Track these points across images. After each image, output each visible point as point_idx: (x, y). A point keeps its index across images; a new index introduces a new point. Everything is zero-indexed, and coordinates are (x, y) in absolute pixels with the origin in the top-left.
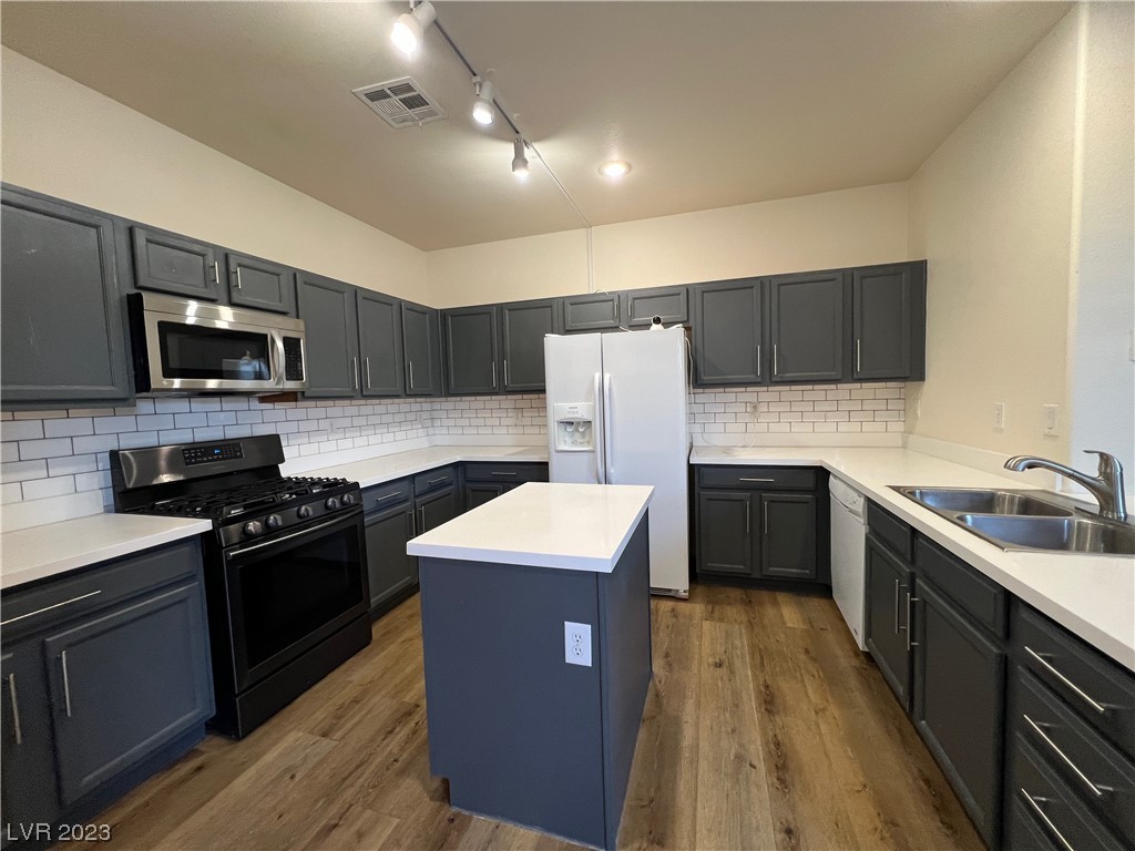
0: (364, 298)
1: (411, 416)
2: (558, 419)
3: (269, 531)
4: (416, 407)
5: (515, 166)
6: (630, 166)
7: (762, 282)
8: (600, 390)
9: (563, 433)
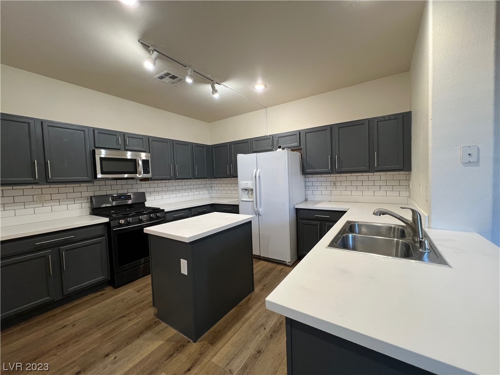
0: (176, 144)
1: (202, 186)
2: (242, 187)
3: (128, 223)
4: (205, 182)
5: (213, 93)
6: (266, 86)
7: (331, 127)
8: (255, 176)
9: (243, 194)
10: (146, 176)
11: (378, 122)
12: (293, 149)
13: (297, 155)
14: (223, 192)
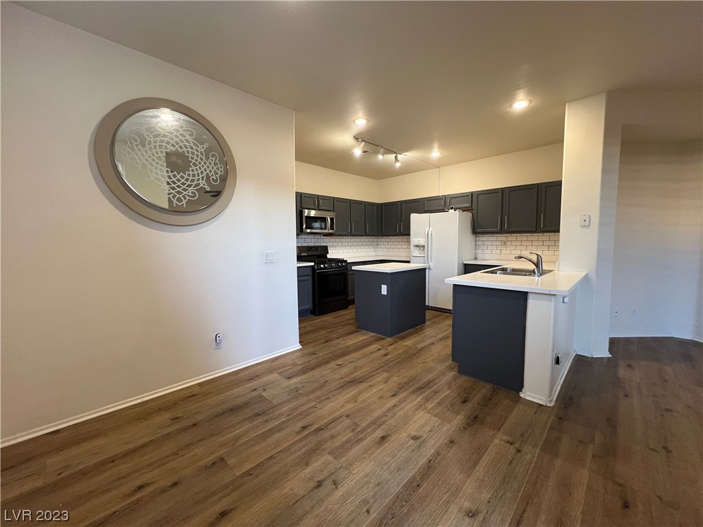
0: (353, 203)
2: (414, 245)
3: (326, 268)
5: (395, 162)
7: (503, 190)
8: (428, 234)
9: (415, 250)
10: (331, 231)
11: (547, 187)
12: (464, 210)
13: (468, 215)
14: (390, 250)
